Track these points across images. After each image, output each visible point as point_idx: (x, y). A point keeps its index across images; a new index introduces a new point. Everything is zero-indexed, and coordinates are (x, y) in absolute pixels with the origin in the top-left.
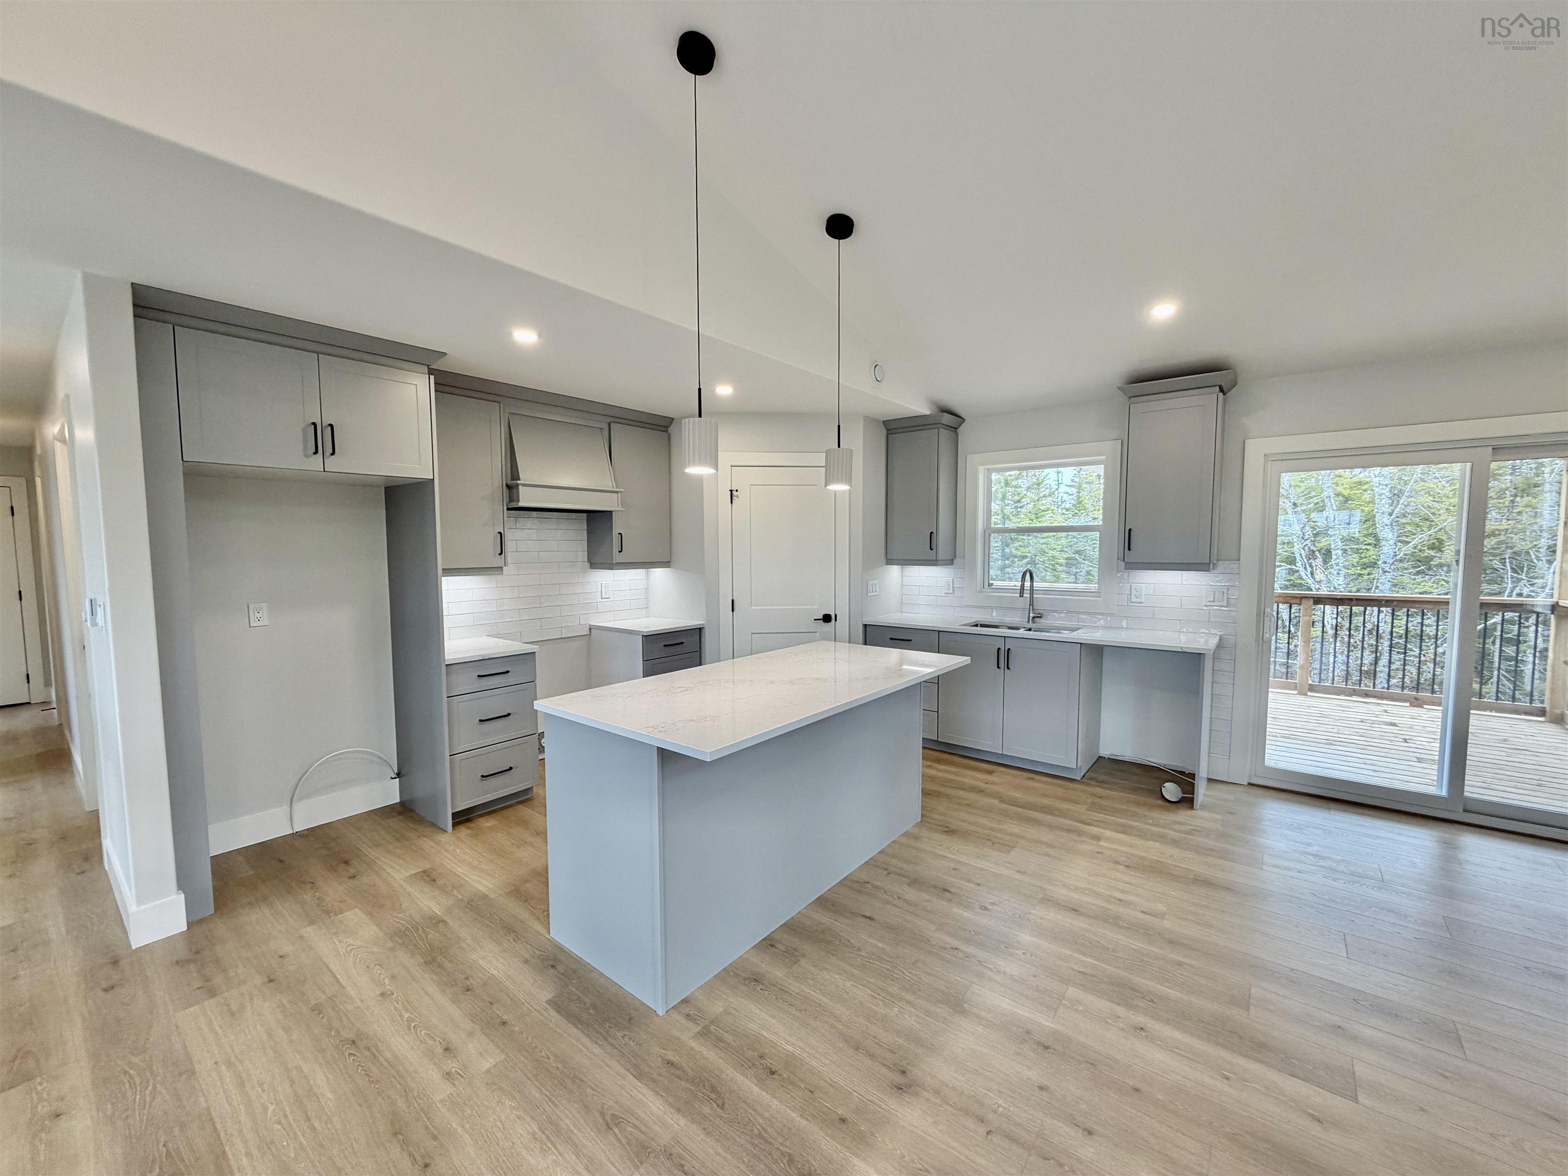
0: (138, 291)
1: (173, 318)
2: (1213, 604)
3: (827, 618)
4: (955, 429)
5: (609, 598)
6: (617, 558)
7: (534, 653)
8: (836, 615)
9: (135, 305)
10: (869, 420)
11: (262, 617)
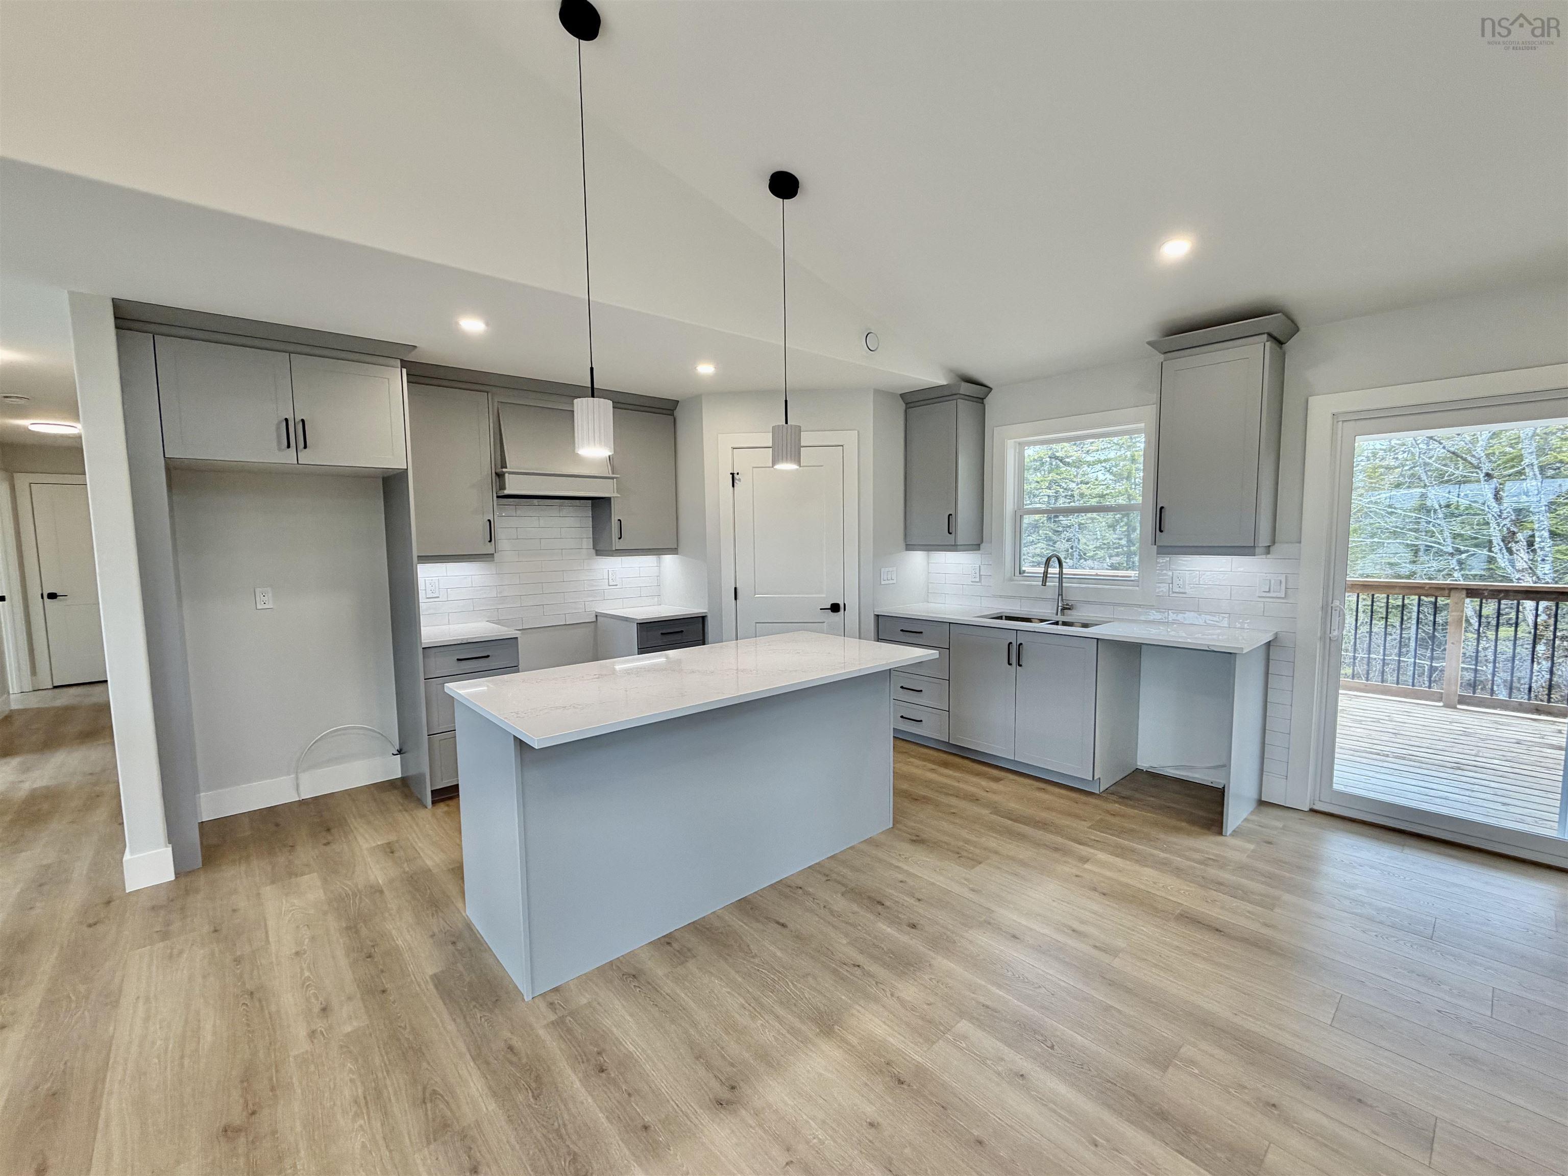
0: (117, 305)
1: (152, 327)
2: (1268, 595)
3: (835, 608)
4: (981, 400)
5: (617, 585)
6: (617, 545)
7: (517, 638)
8: (845, 605)
9: (116, 318)
10: (882, 394)
11: (266, 601)
